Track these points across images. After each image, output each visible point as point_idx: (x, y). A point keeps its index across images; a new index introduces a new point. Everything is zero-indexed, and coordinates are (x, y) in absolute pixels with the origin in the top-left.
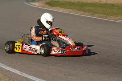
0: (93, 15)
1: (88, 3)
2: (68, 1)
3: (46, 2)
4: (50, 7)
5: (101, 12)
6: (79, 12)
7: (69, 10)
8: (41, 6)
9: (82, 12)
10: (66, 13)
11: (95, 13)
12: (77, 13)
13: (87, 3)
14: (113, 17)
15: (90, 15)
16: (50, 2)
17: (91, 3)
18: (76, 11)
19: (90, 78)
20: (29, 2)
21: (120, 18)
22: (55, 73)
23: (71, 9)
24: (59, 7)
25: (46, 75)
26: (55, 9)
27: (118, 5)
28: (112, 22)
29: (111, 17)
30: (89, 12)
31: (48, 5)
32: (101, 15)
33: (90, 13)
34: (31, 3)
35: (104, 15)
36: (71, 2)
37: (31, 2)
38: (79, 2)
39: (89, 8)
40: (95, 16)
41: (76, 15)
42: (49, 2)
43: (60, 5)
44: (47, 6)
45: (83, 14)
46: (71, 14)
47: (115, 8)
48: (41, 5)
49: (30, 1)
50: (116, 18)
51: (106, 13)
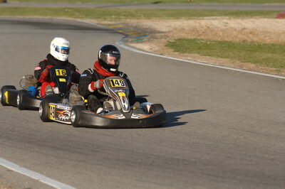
0: (278, 72)
2: (219, 40)
3: (168, 41)
4: (176, 53)
6: (246, 64)
7: (222, 60)
8: (155, 52)
9: (252, 65)
10: (214, 67)
11: (282, 67)
12: (241, 67)
13: (264, 44)
15: (271, 71)
16: (178, 43)
17: (273, 45)
18: (238, 62)
20: (127, 41)
23: (226, 57)
24: (198, 53)
26: (189, 58)
30: (267, 66)
31: (172, 50)
33: (272, 67)
34: (133, 45)
36: (226, 42)
37: (132, 42)
38: (244, 41)
39: (269, 55)
41: (239, 72)
42: (174, 43)
43: (200, 48)
45: (254, 71)
46: (226, 70)
48: (157, 48)
49: (130, 40)
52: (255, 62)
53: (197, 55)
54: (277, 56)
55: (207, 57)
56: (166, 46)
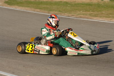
1: (44, 2)
3: (6, 1)
4: (9, 6)
5: (56, 9)
6: (36, 10)
7: (27, 8)
9: (39, 10)
10: (24, 11)
11: (50, 10)
12: (34, 11)
14: (67, 14)
15: (46, 12)
17: (47, 2)
18: (33, 9)
19: (46, 69)
21: (73, 14)
22: (15, 66)
23: (28, 7)
24: (17, 5)
25: (7, 67)
26: (14, 8)
27: (71, 3)
28: (66, 18)
29: (65, 14)
30: (44, 10)
32: (56, 12)
33: (46, 11)
35: (59, 12)
39: (45, 6)
40: (50, 13)
41: (33, 13)
42: (8, 1)
44: (6, 5)
45: (39, 12)
46: (28, 12)
47: (69, 5)
48: (1, 4)
50: (69, 14)
51: (60, 10)
52: (40, 9)
53: (17, 6)
54: (48, 6)
55: (21, 7)
56: (5, 3)
